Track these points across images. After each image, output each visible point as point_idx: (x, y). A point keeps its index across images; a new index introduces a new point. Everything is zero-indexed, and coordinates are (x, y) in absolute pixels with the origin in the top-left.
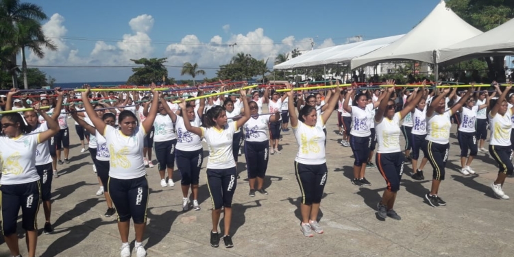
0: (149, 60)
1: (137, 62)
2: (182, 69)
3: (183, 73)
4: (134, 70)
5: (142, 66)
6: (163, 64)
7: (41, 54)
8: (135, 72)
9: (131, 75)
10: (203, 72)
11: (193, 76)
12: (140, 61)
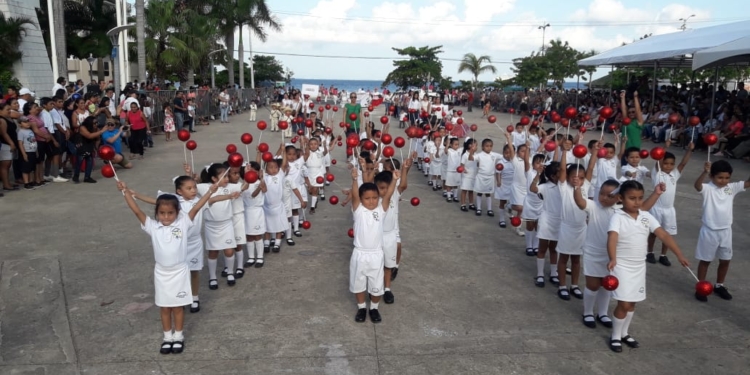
0: (417, 49)
1: (402, 52)
2: (460, 63)
3: (463, 68)
4: (396, 63)
5: (407, 58)
6: (437, 55)
7: (262, 36)
8: (397, 67)
9: (392, 71)
10: (493, 69)
11: (476, 75)
12: (406, 49)
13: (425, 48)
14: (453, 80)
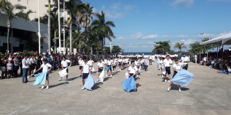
0: (162, 42)
2: (175, 46)
4: (155, 46)
5: (159, 45)
6: (169, 44)
7: (111, 40)
8: (156, 47)
9: (154, 49)
10: (186, 47)
11: (180, 49)
12: (158, 42)
13: (165, 42)
14: (174, 51)
